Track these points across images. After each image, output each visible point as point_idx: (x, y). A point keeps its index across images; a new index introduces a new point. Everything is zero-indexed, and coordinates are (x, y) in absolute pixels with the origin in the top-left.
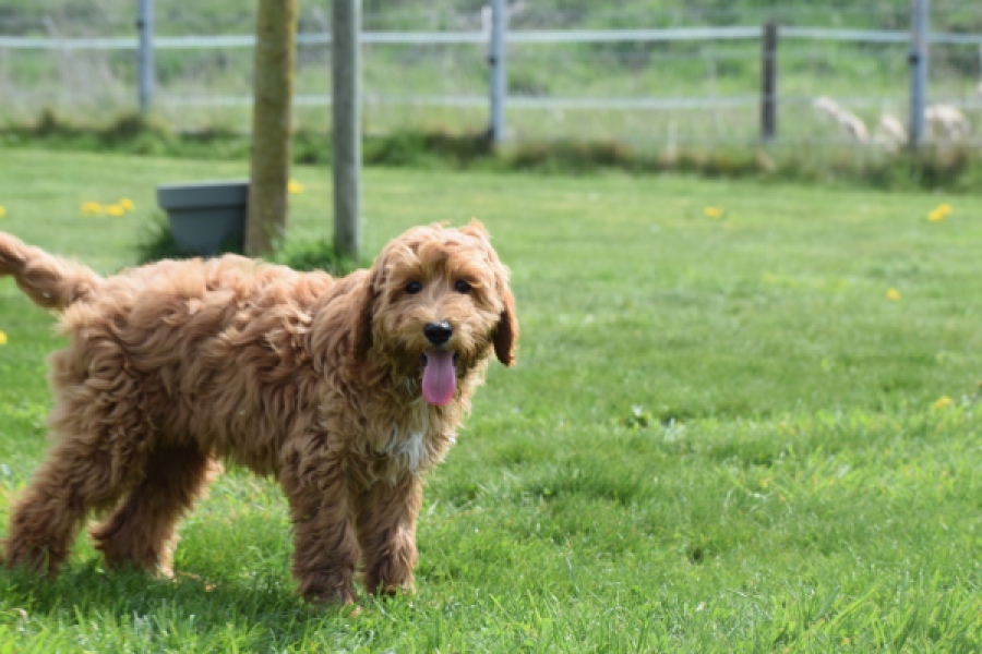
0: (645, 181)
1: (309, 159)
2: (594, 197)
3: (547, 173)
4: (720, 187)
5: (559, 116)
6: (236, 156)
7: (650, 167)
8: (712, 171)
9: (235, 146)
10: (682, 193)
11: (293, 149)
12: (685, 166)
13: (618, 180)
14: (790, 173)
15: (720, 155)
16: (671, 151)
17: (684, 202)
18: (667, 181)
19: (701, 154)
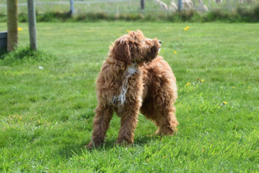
0: (111, 23)
1: (24, 21)
2: (98, 28)
3: (86, 22)
4: (130, 23)
5: (89, 5)
6: (4, 21)
7: (113, 19)
8: (128, 19)
9: (5, 18)
10: (120, 26)
11: (19, 19)
12: (121, 18)
13: (104, 23)
14: (148, 19)
15: (130, 15)
16: (117, 15)
17: (121, 28)
18: (117, 23)
19: (125, 15)
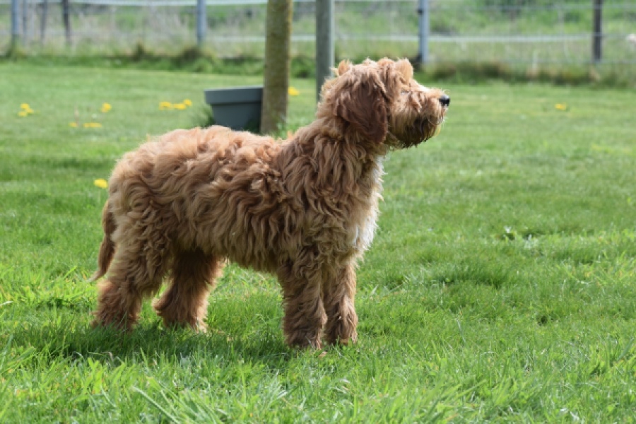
0: (517, 87)
1: (304, 75)
2: (484, 97)
3: (455, 82)
4: (566, 91)
5: (464, 47)
6: (257, 73)
7: (521, 78)
8: (560, 81)
9: (258, 66)
10: (540, 95)
11: (292, 69)
12: (543, 78)
13: (500, 87)
14: (611, 82)
15: (566, 71)
16: (534, 69)
17: (543, 100)
18: (531, 88)
19: (553, 70)
